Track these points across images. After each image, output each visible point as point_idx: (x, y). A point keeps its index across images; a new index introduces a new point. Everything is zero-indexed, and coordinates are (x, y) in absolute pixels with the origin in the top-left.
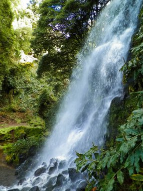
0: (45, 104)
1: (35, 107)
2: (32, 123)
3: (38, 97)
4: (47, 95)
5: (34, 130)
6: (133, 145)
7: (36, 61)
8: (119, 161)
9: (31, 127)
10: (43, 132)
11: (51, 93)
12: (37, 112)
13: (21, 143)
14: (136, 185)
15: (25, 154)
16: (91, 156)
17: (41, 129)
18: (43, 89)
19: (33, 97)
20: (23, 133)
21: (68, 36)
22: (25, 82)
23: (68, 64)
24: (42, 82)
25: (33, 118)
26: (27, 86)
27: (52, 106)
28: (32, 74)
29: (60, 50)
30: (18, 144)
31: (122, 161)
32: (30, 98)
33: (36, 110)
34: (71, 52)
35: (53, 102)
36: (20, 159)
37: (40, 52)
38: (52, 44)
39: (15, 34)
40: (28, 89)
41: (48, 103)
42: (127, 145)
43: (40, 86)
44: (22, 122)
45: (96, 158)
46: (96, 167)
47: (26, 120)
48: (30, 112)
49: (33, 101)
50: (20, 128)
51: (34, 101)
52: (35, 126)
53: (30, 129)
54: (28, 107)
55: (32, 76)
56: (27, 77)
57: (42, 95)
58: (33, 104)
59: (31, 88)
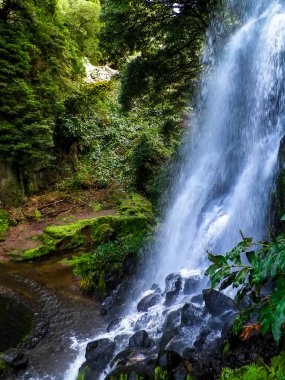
0: (147, 165)
1: (126, 174)
2: (124, 210)
3: (131, 152)
4: (148, 145)
5: (130, 223)
7: (116, 77)
9: (122, 218)
10: (149, 226)
11: (156, 140)
12: (132, 185)
13: (106, 251)
15: (116, 272)
16: (238, 257)
17: (145, 219)
18: (140, 134)
19: (121, 154)
20: (108, 232)
21: (177, 10)
22: (100, 126)
23: (185, 73)
24: (134, 121)
25: (124, 198)
26: (105, 133)
27: (163, 168)
28: (111, 105)
29: (162, 47)
30: (101, 254)
32: (114, 156)
33: (130, 180)
34: (187, 46)
35: (163, 159)
36: (107, 283)
37: (121, 55)
38: (143, 35)
39: (65, 25)
40: (107, 139)
41: (153, 162)
43: (132, 129)
44: (104, 209)
45: (250, 261)
46: (250, 278)
47: (111, 202)
48: (118, 187)
49: (121, 162)
50: (101, 221)
51: (124, 162)
52: (132, 213)
53: (122, 222)
54: (112, 176)
55: (112, 110)
56: (103, 113)
57: (139, 146)
58: (121, 168)
59: (114, 135)
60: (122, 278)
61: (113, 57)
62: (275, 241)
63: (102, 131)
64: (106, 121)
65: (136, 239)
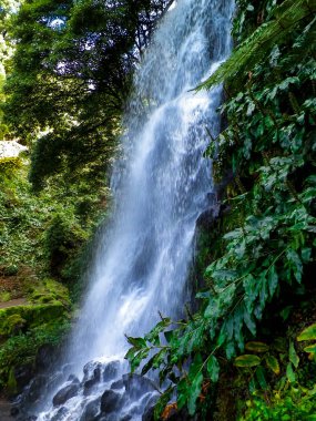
0: (62, 248)
1: (39, 259)
2: (37, 297)
3: (44, 236)
4: (63, 227)
5: (43, 311)
6: (228, 299)
7: (25, 154)
8: (209, 336)
9: (35, 307)
10: (65, 313)
11: (72, 222)
12: (45, 271)
13: (16, 345)
14: (244, 374)
15: (28, 366)
16: (157, 338)
17: (60, 307)
18: (53, 216)
19: (32, 237)
20: (19, 323)
21: (92, 87)
22: (6, 206)
23: (100, 153)
24: (47, 201)
25: (37, 285)
26: (14, 214)
27: (80, 251)
28: (20, 184)
29: (76, 123)
30: (10, 348)
31: (212, 335)
32: (24, 240)
33: (43, 265)
34: (104, 124)
35: (80, 241)
36: (18, 380)
37: (29, 130)
38: (55, 109)
40: (16, 221)
41: (69, 246)
42: (218, 301)
43: (45, 210)
44: (12, 298)
45: (168, 341)
46: (169, 358)
47: (22, 291)
48: (29, 274)
49: (33, 246)
50: (9, 312)
51: (36, 246)
52: (46, 301)
53: (34, 311)
54: (22, 261)
55: (22, 189)
56: (11, 193)
57: (52, 229)
58: (33, 252)
59: (24, 217)
60: (36, 372)
61: (21, 131)
62: (191, 319)
63: (9, 213)
64: (15, 201)
65: (52, 328)
